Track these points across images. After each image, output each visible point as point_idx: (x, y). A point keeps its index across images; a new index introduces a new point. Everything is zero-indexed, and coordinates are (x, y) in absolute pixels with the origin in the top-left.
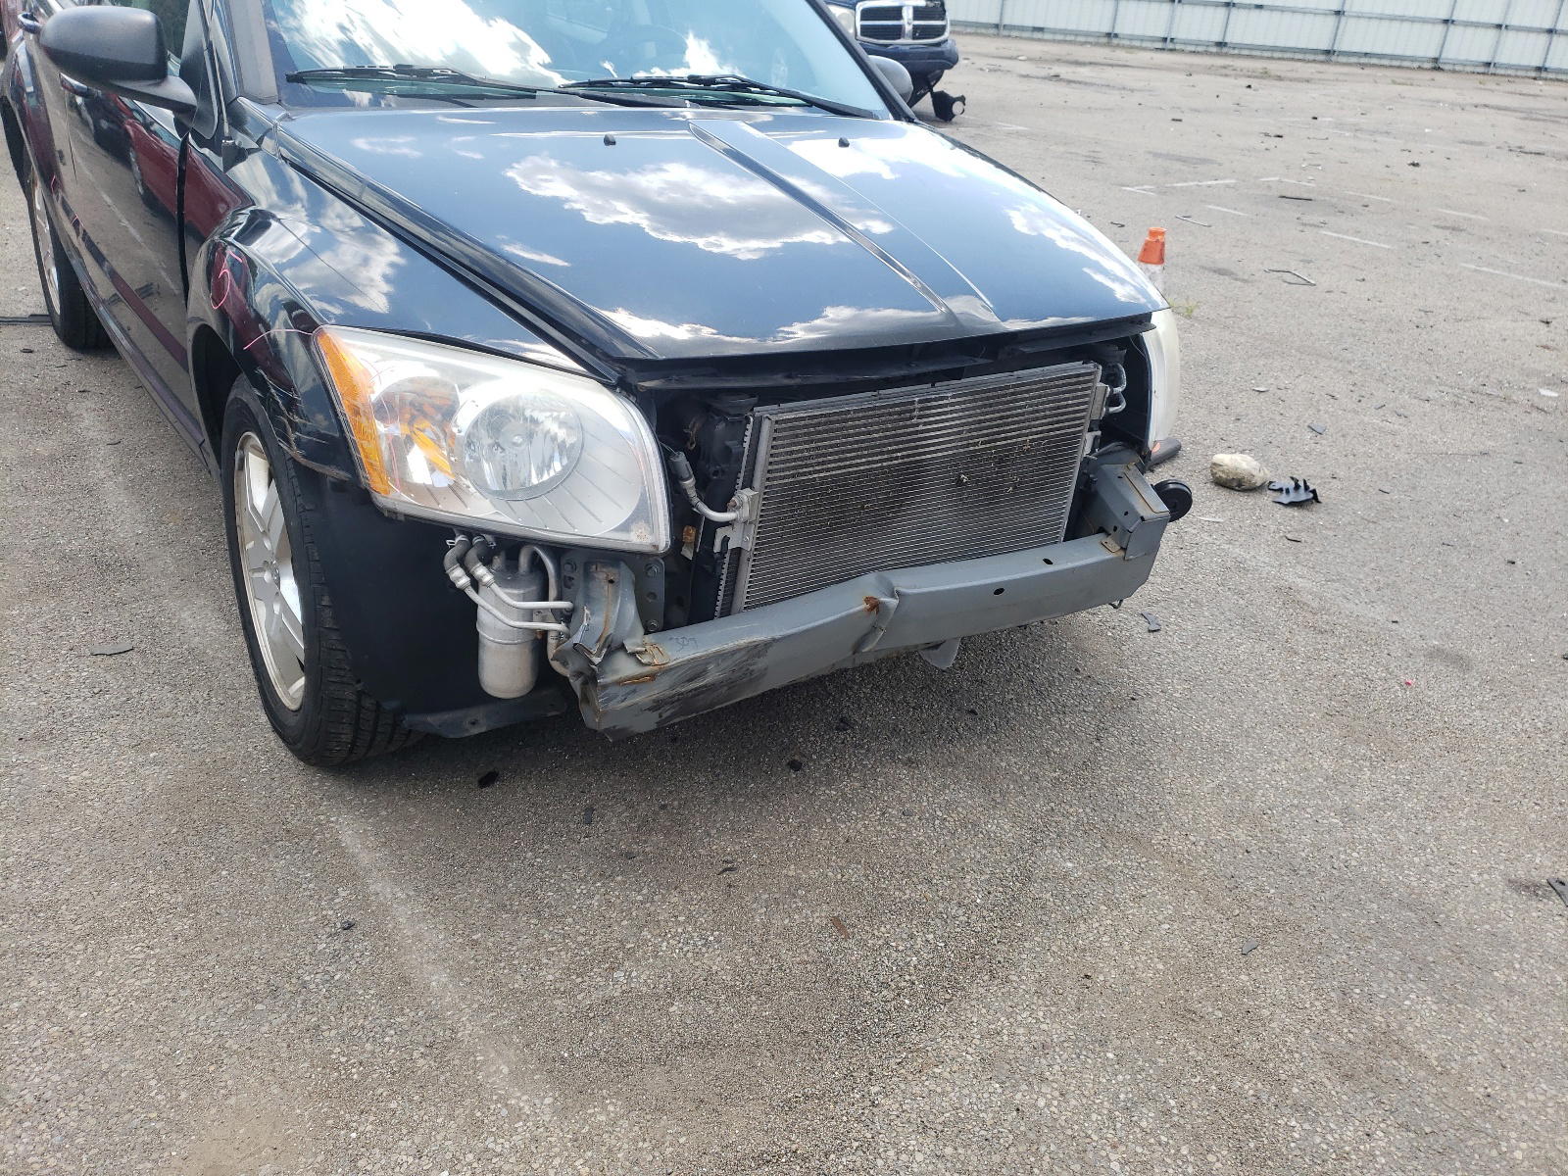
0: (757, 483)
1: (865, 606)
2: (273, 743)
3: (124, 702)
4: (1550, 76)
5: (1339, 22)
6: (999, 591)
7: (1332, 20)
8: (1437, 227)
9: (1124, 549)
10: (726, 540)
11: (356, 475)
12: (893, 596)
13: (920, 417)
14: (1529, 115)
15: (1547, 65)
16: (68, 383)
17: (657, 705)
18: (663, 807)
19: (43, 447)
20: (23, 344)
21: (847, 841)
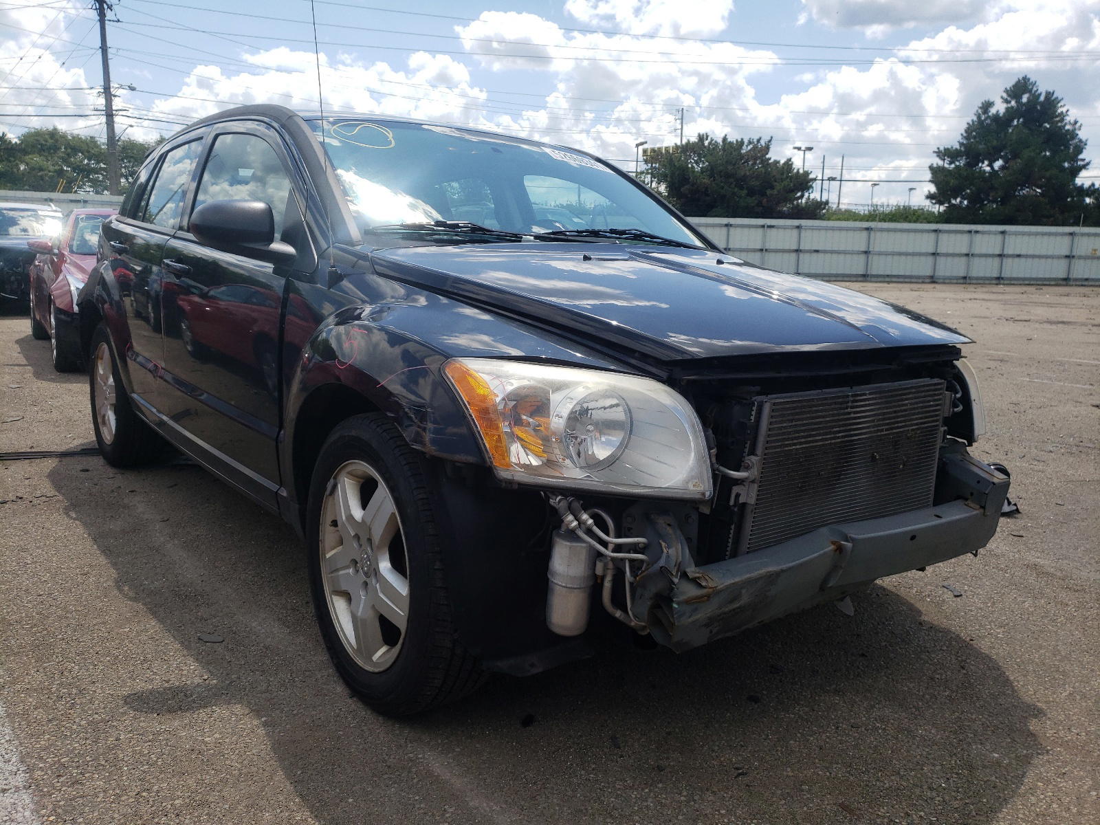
0: (759, 451)
1: (832, 547)
2: (353, 706)
3: (229, 684)
4: (1006, 282)
5: (868, 258)
6: (913, 538)
7: (863, 257)
8: (990, 360)
9: (983, 507)
10: (738, 495)
11: (483, 458)
12: (847, 541)
13: (852, 407)
14: (1005, 303)
15: (1003, 276)
16: (120, 487)
17: (710, 622)
18: (669, 734)
19: (116, 525)
20: (80, 467)
21: (821, 749)
